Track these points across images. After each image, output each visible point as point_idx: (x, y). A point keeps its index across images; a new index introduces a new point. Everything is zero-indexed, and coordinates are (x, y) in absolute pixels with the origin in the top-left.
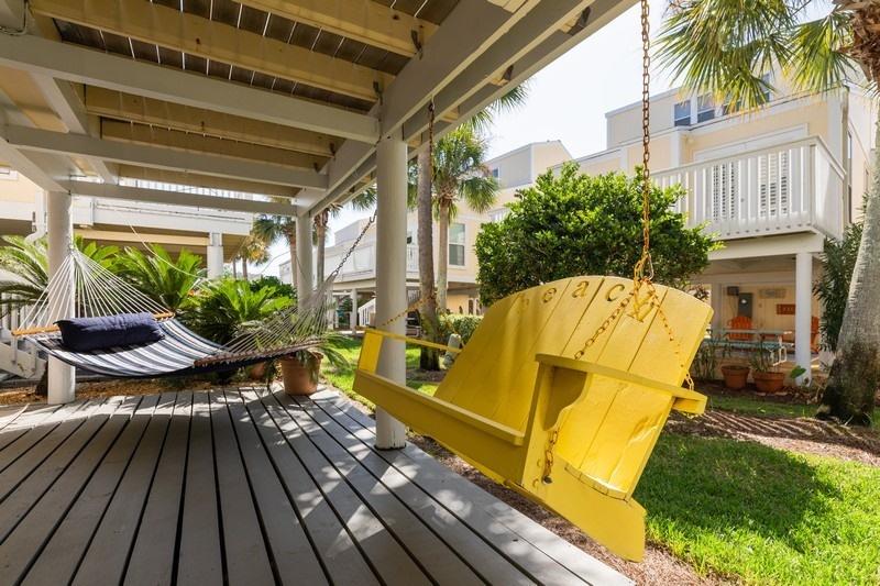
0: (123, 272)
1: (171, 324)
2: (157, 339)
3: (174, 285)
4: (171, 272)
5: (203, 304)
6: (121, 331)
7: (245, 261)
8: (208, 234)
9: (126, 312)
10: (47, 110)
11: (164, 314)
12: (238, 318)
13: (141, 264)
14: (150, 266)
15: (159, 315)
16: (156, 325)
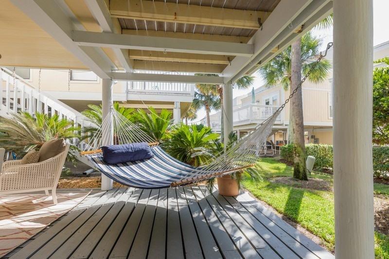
0: (136, 121)
1: (157, 149)
2: (150, 158)
3: (159, 127)
4: (157, 120)
5: (173, 137)
6: (131, 153)
7: (186, 119)
8: (174, 102)
9: (135, 142)
10: (92, 20)
11: (154, 143)
12: (190, 145)
13: (145, 117)
14: (148, 118)
15: (151, 144)
16: (149, 149)
